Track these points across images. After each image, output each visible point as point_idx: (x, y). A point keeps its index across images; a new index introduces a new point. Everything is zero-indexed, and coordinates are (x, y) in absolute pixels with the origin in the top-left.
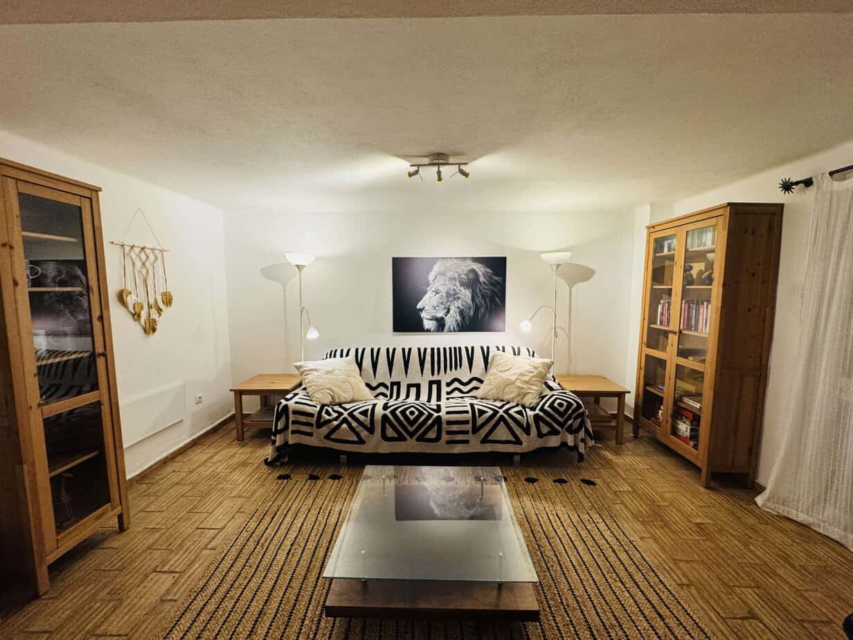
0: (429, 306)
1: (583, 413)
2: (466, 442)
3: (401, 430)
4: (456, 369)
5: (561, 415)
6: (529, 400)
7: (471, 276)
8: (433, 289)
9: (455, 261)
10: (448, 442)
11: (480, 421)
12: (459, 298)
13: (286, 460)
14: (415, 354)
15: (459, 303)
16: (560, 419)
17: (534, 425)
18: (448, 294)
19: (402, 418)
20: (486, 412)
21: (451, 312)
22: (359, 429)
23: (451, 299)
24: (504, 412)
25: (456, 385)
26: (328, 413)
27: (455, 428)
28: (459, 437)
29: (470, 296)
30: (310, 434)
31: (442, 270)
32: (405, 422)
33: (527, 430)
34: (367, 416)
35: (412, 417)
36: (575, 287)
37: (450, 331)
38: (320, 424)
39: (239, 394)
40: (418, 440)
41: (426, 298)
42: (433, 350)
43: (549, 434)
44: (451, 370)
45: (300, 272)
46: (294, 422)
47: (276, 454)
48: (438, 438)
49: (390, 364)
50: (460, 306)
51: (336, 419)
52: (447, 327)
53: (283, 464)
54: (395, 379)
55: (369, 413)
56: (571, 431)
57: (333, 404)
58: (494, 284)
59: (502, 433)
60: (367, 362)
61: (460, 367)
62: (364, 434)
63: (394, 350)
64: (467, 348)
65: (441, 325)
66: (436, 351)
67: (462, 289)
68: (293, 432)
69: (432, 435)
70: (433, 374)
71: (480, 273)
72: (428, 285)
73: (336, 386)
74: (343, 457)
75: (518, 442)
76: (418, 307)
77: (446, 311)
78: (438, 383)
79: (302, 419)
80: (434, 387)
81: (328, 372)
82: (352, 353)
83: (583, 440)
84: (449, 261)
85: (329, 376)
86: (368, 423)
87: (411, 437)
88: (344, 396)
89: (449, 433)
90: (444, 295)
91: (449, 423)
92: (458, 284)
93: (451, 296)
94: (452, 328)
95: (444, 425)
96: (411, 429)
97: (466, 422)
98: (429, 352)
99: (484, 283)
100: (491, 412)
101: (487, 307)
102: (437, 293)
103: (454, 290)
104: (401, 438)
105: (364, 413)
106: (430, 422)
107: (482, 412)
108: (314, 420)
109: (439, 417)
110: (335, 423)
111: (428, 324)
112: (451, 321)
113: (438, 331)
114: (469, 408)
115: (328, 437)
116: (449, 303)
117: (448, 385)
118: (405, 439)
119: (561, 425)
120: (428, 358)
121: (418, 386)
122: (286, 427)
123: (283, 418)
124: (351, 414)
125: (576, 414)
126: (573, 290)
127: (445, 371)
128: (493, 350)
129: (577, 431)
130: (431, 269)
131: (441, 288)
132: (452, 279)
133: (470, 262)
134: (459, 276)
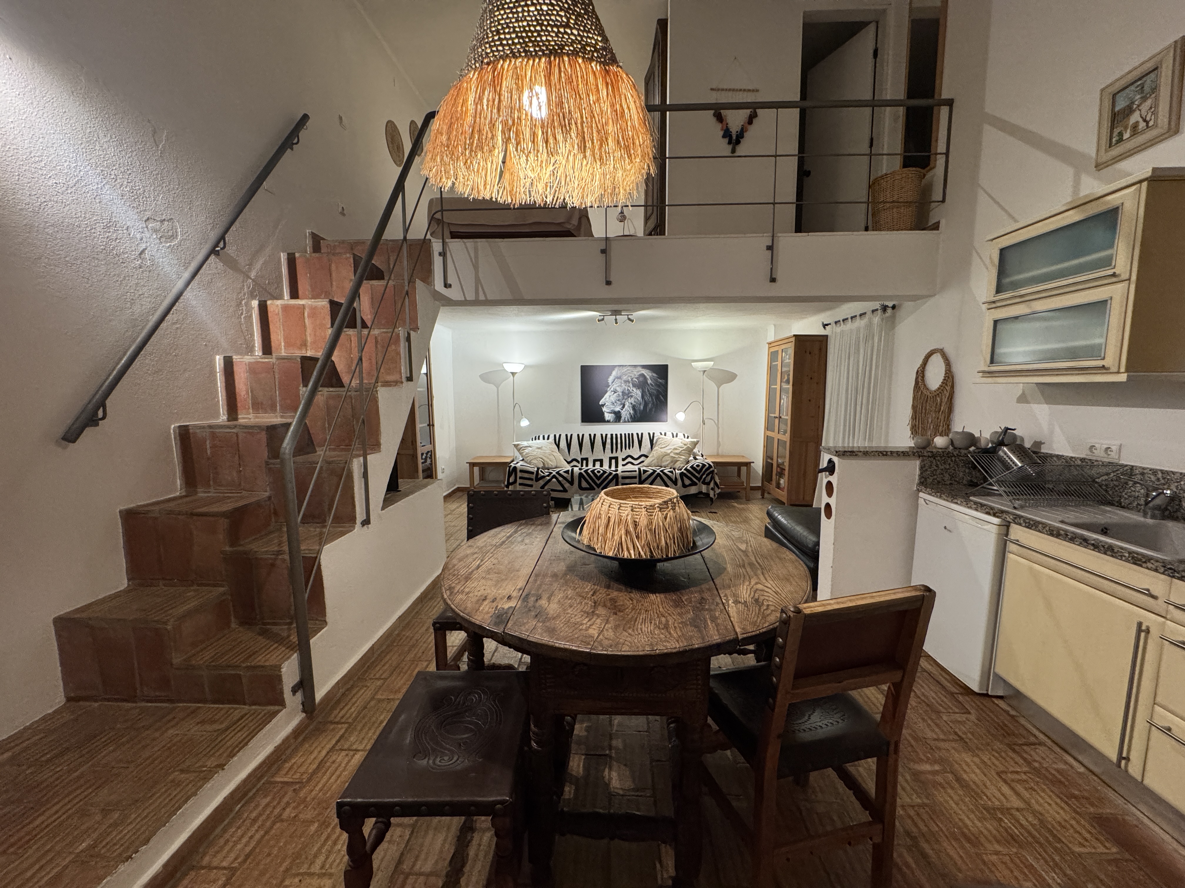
0: (608, 402)
1: (713, 471)
3: (592, 482)
4: (629, 448)
5: (698, 472)
6: (678, 465)
7: (641, 379)
8: (612, 389)
9: (629, 368)
11: (644, 477)
12: (632, 396)
14: (598, 438)
15: (632, 400)
16: (697, 474)
17: (680, 479)
18: (623, 393)
19: (592, 475)
20: (649, 472)
21: (626, 407)
22: (564, 482)
23: (625, 397)
24: (660, 471)
25: (629, 460)
26: (542, 472)
27: (627, 481)
29: (640, 394)
30: (531, 486)
31: (619, 375)
32: (594, 478)
33: (675, 483)
34: (569, 474)
35: (599, 474)
36: (722, 386)
37: (625, 422)
38: (538, 479)
39: (473, 466)
40: (603, 489)
41: (607, 396)
42: (612, 435)
43: (690, 485)
44: (625, 449)
45: (513, 377)
46: (521, 478)
49: (581, 445)
50: (633, 402)
51: (548, 476)
52: (623, 418)
54: (583, 456)
55: (570, 472)
56: (704, 483)
57: (544, 468)
58: (659, 385)
61: (633, 447)
62: (567, 485)
63: (583, 435)
64: (638, 434)
65: (618, 417)
66: (614, 436)
67: (634, 389)
68: (520, 484)
69: (612, 485)
70: (612, 452)
71: (648, 377)
72: (608, 386)
73: (545, 457)
76: (600, 403)
77: (622, 406)
78: (616, 459)
79: (526, 475)
80: (613, 461)
81: (539, 448)
82: (552, 437)
83: (712, 489)
84: (624, 368)
85: (539, 450)
86: (569, 478)
87: (598, 487)
88: (552, 464)
89: (623, 484)
90: (621, 394)
91: (624, 476)
92: (631, 385)
93: (626, 395)
94: (626, 419)
95: (620, 479)
96: (598, 482)
97: (635, 477)
98: (609, 436)
99: (651, 384)
100: (651, 472)
101: (653, 403)
102: (615, 392)
103: (628, 390)
104: (591, 488)
105: (567, 472)
106: (611, 477)
107: (645, 471)
108: (534, 477)
109: (617, 474)
110: (548, 478)
111: (608, 416)
112: (626, 413)
113: (616, 422)
114: (637, 470)
115: (543, 487)
116: (624, 400)
117: (624, 460)
118: (594, 489)
119: (699, 479)
120: (609, 441)
121: (601, 461)
122: (515, 482)
123: (513, 476)
124: (557, 473)
125: (708, 472)
126: (720, 389)
127: (621, 450)
128: (657, 435)
129: (708, 484)
130: (610, 374)
131: (618, 389)
132: (626, 382)
133: (640, 369)
134: (632, 379)
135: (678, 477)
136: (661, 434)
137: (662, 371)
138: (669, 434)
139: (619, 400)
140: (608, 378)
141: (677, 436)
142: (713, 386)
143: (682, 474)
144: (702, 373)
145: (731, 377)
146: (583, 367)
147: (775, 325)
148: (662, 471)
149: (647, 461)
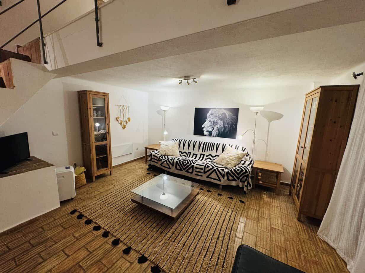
0: (207, 126)
1: (248, 175)
2: (202, 176)
3: (181, 167)
4: (211, 151)
5: (238, 174)
6: (228, 166)
7: (223, 116)
8: (208, 120)
9: (217, 109)
10: (196, 175)
11: (207, 170)
12: (218, 124)
13: (151, 169)
14: (198, 143)
15: (218, 126)
16: (237, 175)
17: (226, 175)
18: (214, 122)
19: (182, 163)
20: (210, 167)
21: (215, 129)
22: (169, 164)
23: (215, 124)
24: (216, 168)
25: (210, 157)
26: (162, 158)
27: (198, 170)
28: (199, 174)
29: (222, 123)
30: (157, 163)
31: (212, 112)
32: (182, 165)
33: (223, 177)
34: (172, 160)
35: (185, 164)
36: (271, 122)
37: (214, 137)
38: (160, 160)
39: (146, 148)
40: (186, 171)
41: (206, 123)
42: (205, 142)
43: (232, 180)
44: (209, 151)
45: (165, 112)
46: (153, 158)
47: (149, 167)
48: (192, 172)
49: (189, 145)
50: (218, 127)
51: (164, 160)
52: (212, 135)
54: (189, 151)
55: (173, 160)
56: (241, 181)
57: (165, 155)
58: (233, 119)
59: (214, 175)
60: (182, 144)
61: (213, 150)
62: (171, 166)
63: (192, 141)
64: (217, 144)
65: (210, 134)
67: (219, 120)
68: (153, 161)
69: (190, 171)
70: (202, 151)
71: (227, 115)
72: (207, 118)
73: (167, 150)
74: (166, 172)
75: (220, 180)
76: (203, 126)
77: (213, 128)
78: (204, 155)
79: (155, 158)
80: (202, 156)
81: (167, 145)
82: (178, 140)
83: (246, 186)
84: (215, 109)
85: (166, 147)
86: (172, 163)
87: (184, 170)
88: (169, 153)
89: (196, 171)
90: (212, 122)
91: (196, 168)
92: (218, 118)
93: (215, 123)
94: (214, 135)
95: (194, 168)
96: (184, 168)
97: (202, 169)
98: (203, 143)
99: (228, 118)
100: (211, 167)
101: (229, 128)
102: (210, 122)
103: (216, 121)
104: (181, 170)
105: (171, 159)
107: (208, 167)
108: (158, 159)
109: (193, 165)
110: (163, 161)
111: (206, 133)
112: (214, 132)
113: (209, 136)
114: (204, 165)
115: (161, 165)
116: (214, 126)
117: (207, 156)
118: (182, 170)
119: (238, 178)
120: (202, 145)
121: (196, 155)
122: (151, 160)
123: (151, 156)
124: (168, 159)
125: (245, 175)
126: (270, 123)
127: (207, 151)
128: (227, 146)
129: (244, 182)
130: (208, 113)
131: (212, 120)
132: (216, 116)
133: (223, 110)
134: (219, 115)
136: (229, 146)
137: (236, 112)
138: (234, 147)
139: (211, 126)
141: (237, 149)
142: (266, 121)
143: (228, 173)
144: (255, 113)
145: (279, 116)
146: (196, 109)
147: (314, 82)
149: (216, 159)
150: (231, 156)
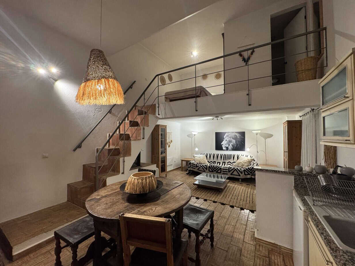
0: (224, 144)
2: (227, 174)
3: (212, 169)
4: (230, 159)
6: (244, 167)
7: (235, 136)
8: (225, 140)
9: (231, 133)
11: (230, 170)
12: (232, 142)
14: (220, 155)
16: (250, 171)
21: (230, 145)
22: (204, 168)
25: (229, 163)
26: (198, 165)
28: (225, 173)
29: (235, 141)
30: (195, 169)
31: (228, 135)
32: (214, 168)
33: (242, 173)
39: (182, 161)
40: (216, 172)
41: (223, 142)
43: (248, 175)
45: (195, 136)
46: (192, 166)
47: (189, 172)
48: (221, 172)
49: (214, 157)
50: (232, 144)
51: (200, 166)
53: (189, 174)
54: (214, 161)
56: (253, 174)
57: (199, 163)
58: (242, 139)
59: (235, 173)
60: (208, 156)
63: (215, 154)
64: (233, 155)
65: (227, 149)
66: (225, 155)
67: (233, 140)
69: (219, 171)
70: (224, 160)
71: (238, 136)
75: (240, 175)
80: (224, 163)
81: (199, 157)
82: (205, 154)
84: (229, 133)
86: (206, 167)
88: (202, 162)
89: (223, 171)
91: (223, 169)
92: (232, 138)
93: (230, 141)
94: (230, 150)
96: (215, 170)
97: (227, 169)
98: (223, 155)
99: (239, 138)
100: (233, 168)
101: (240, 145)
105: (205, 165)
106: (219, 168)
107: (231, 168)
108: (195, 166)
109: (221, 168)
111: (224, 148)
112: (230, 148)
114: (228, 167)
115: (198, 169)
116: (229, 143)
117: (227, 163)
118: (213, 172)
119: (251, 173)
121: (220, 163)
122: (190, 167)
123: (190, 165)
124: (203, 165)
126: (266, 140)
127: (227, 160)
128: (240, 155)
131: (227, 140)
132: (230, 137)
133: (235, 133)
134: (232, 136)
135: (243, 171)
136: (242, 155)
137: (243, 134)
138: (245, 156)
139: (227, 143)
140: (224, 136)
141: (247, 156)
142: (263, 139)
143: (244, 170)
144: (256, 134)
146: (216, 133)
148: (237, 168)
149: (234, 164)
150: (244, 161)
